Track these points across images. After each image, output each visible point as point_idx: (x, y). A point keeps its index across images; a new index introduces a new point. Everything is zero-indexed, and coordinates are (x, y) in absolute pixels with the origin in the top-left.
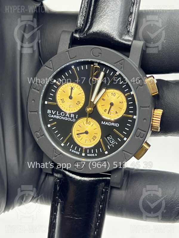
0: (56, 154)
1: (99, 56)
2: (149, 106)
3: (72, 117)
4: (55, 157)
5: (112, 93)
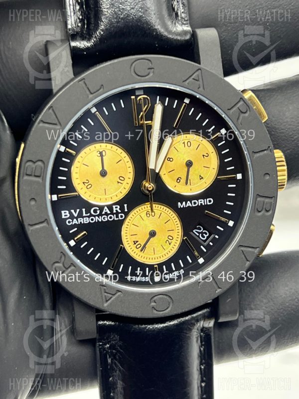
0: (108, 295)
1: (149, 74)
2: (269, 147)
4: (107, 301)
5: (184, 143)
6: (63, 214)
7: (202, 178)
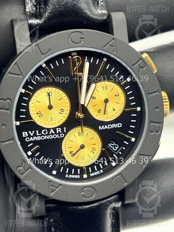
0: (54, 187)
1: (81, 42)
2: (158, 90)
3: (59, 132)
4: (53, 192)
5: (103, 87)
6: (24, 134)
7: (115, 110)
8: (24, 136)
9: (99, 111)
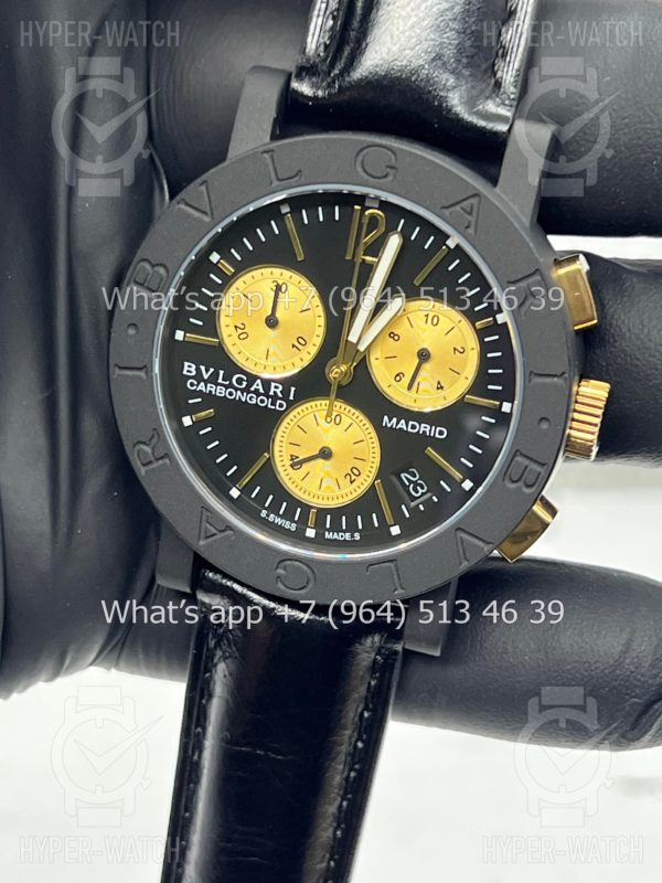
0: (212, 529)
1: (386, 176)
2: (563, 373)
4: (207, 537)
5: (427, 316)
6: (186, 368)
7: (442, 388)
8: (185, 372)
9: (399, 376)
